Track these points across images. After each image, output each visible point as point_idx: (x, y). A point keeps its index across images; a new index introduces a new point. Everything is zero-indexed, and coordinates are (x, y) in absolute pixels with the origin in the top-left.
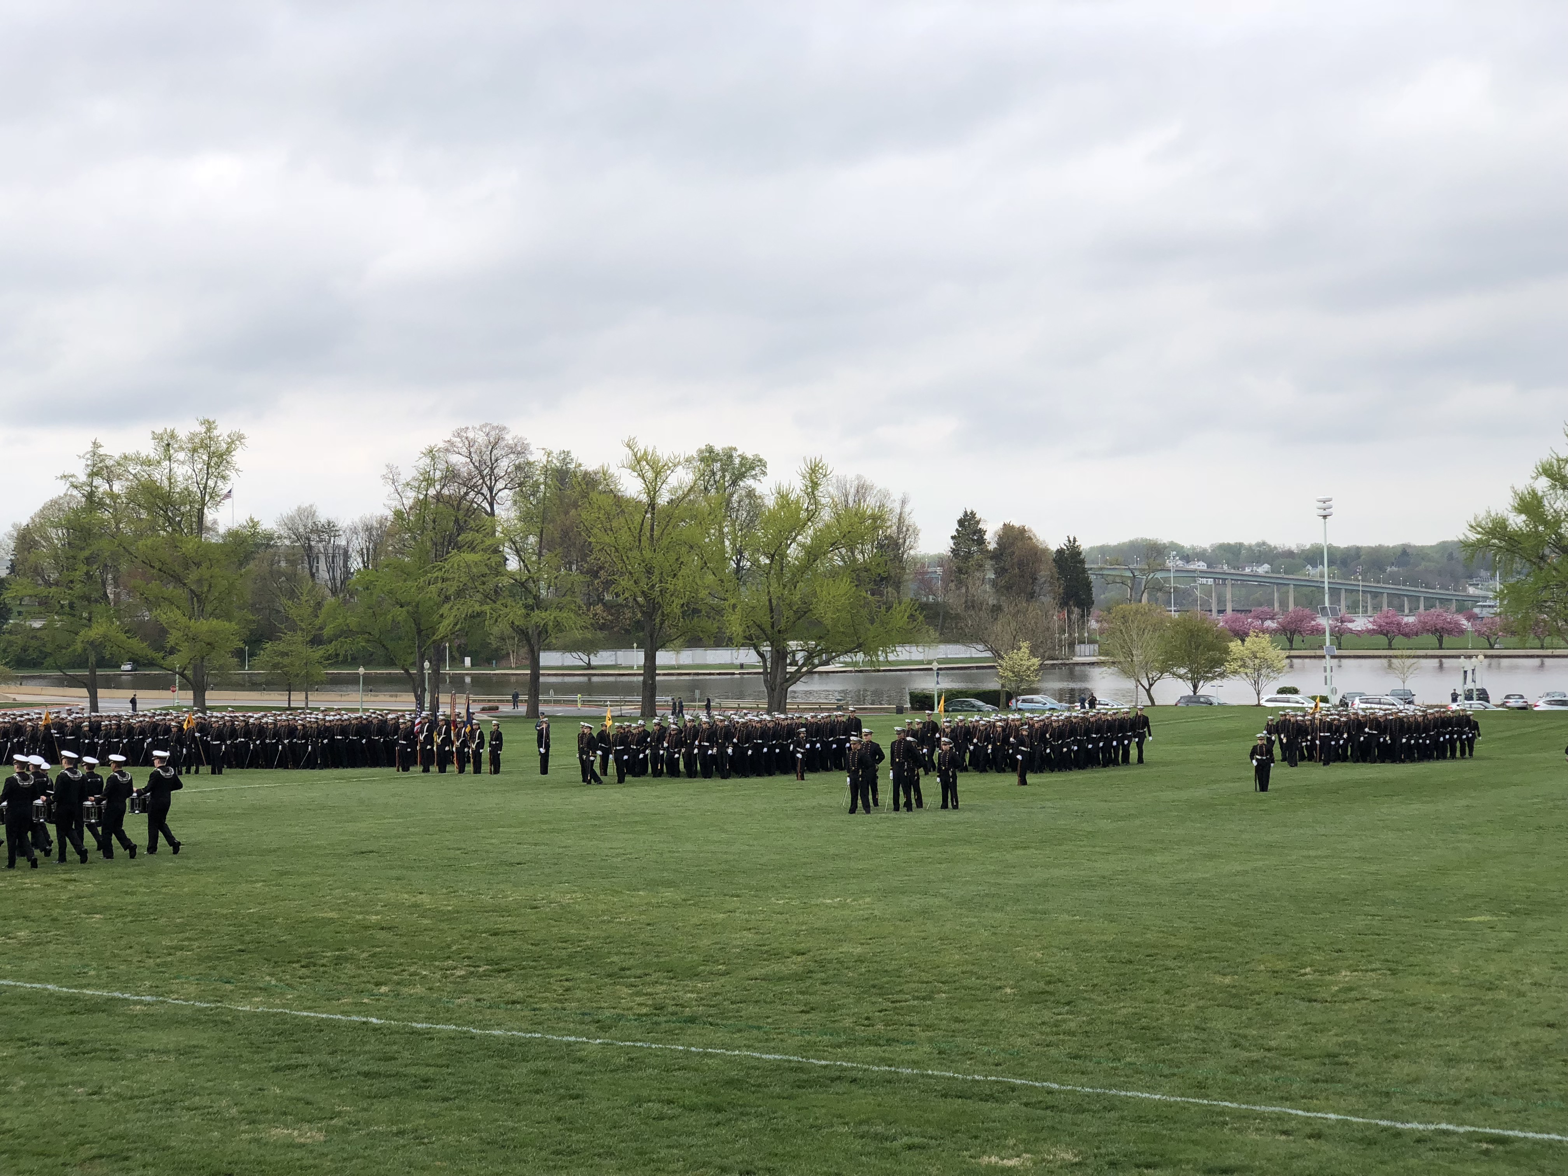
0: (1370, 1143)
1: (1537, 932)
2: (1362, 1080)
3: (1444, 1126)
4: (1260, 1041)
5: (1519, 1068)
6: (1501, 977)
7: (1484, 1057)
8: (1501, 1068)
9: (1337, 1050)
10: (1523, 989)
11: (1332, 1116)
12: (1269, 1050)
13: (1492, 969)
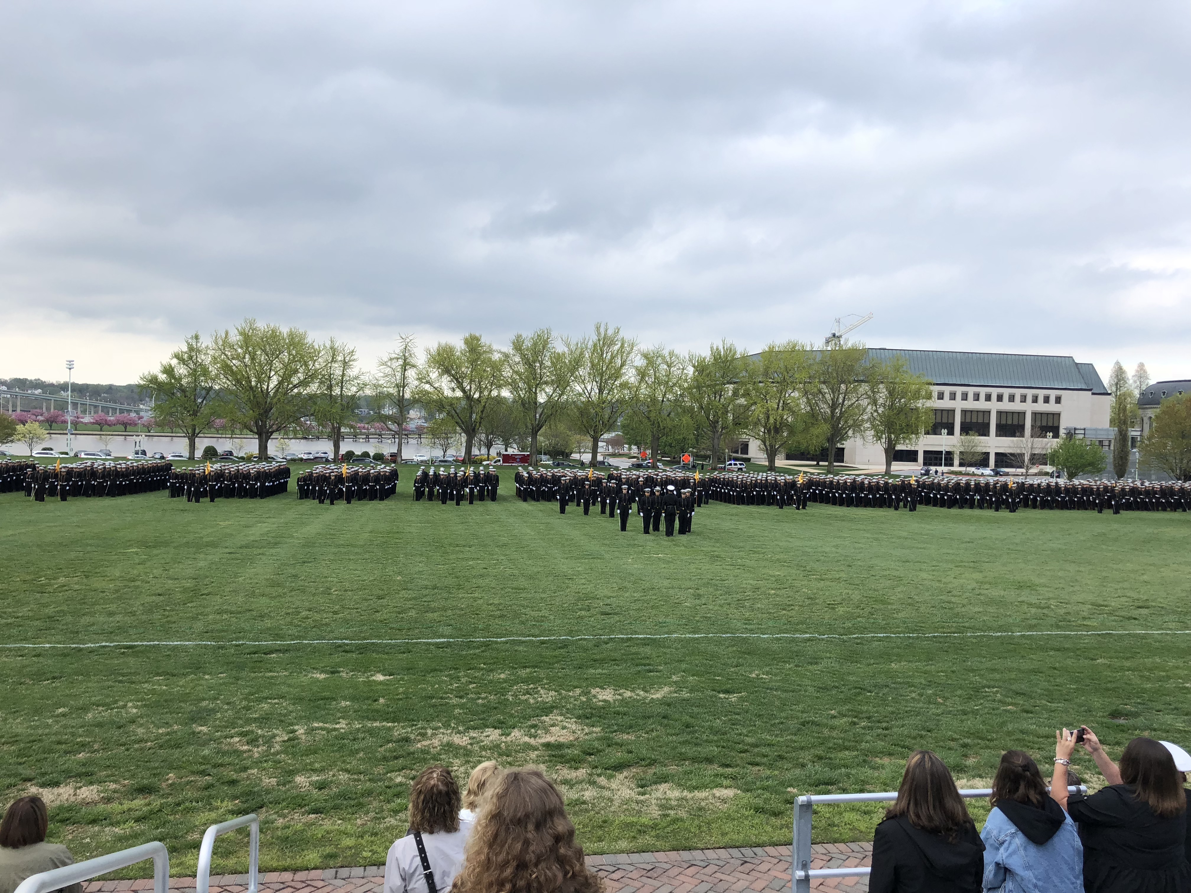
0: (65, 655)
1: (157, 555)
2: (65, 627)
3: (104, 644)
4: (13, 614)
5: (143, 614)
6: (139, 575)
7: (127, 611)
8: (134, 615)
9: (54, 614)
10: (149, 580)
11: (48, 645)
12: (18, 618)
13: (135, 572)
